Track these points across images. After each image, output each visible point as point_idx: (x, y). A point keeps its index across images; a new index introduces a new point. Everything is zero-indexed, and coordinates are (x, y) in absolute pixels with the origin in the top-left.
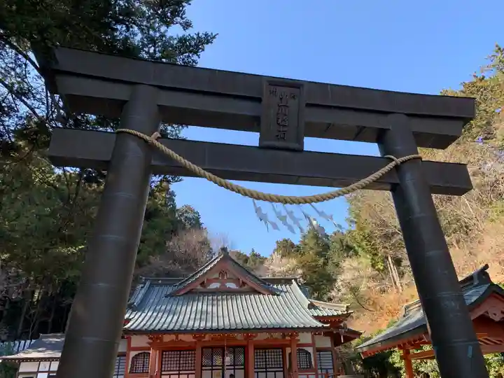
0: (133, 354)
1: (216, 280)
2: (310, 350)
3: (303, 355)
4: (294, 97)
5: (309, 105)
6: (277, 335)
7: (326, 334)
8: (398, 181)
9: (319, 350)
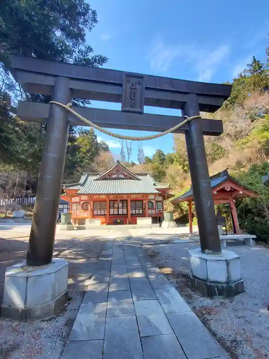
0: (82, 202)
1: (115, 174)
2: (153, 201)
3: (150, 204)
4: (139, 84)
5: (147, 88)
6: (141, 196)
7: (160, 195)
8: (188, 129)
9: (157, 202)
